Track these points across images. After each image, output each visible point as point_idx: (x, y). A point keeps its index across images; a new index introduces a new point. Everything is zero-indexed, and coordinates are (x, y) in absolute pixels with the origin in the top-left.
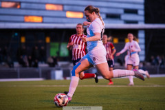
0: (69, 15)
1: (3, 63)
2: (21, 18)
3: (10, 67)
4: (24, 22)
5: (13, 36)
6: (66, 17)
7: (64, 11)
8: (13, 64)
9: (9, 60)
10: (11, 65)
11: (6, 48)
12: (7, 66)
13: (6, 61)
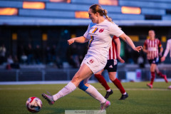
0: (125, 10)
1: (51, 64)
2: (71, 14)
3: (59, 68)
4: (74, 18)
5: (62, 34)
6: (121, 13)
7: (119, 6)
8: (62, 64)
9: (58, 60)
10: (60, 66)
11: (54, 46)
12: (56, 67)
13: (55, 61)
